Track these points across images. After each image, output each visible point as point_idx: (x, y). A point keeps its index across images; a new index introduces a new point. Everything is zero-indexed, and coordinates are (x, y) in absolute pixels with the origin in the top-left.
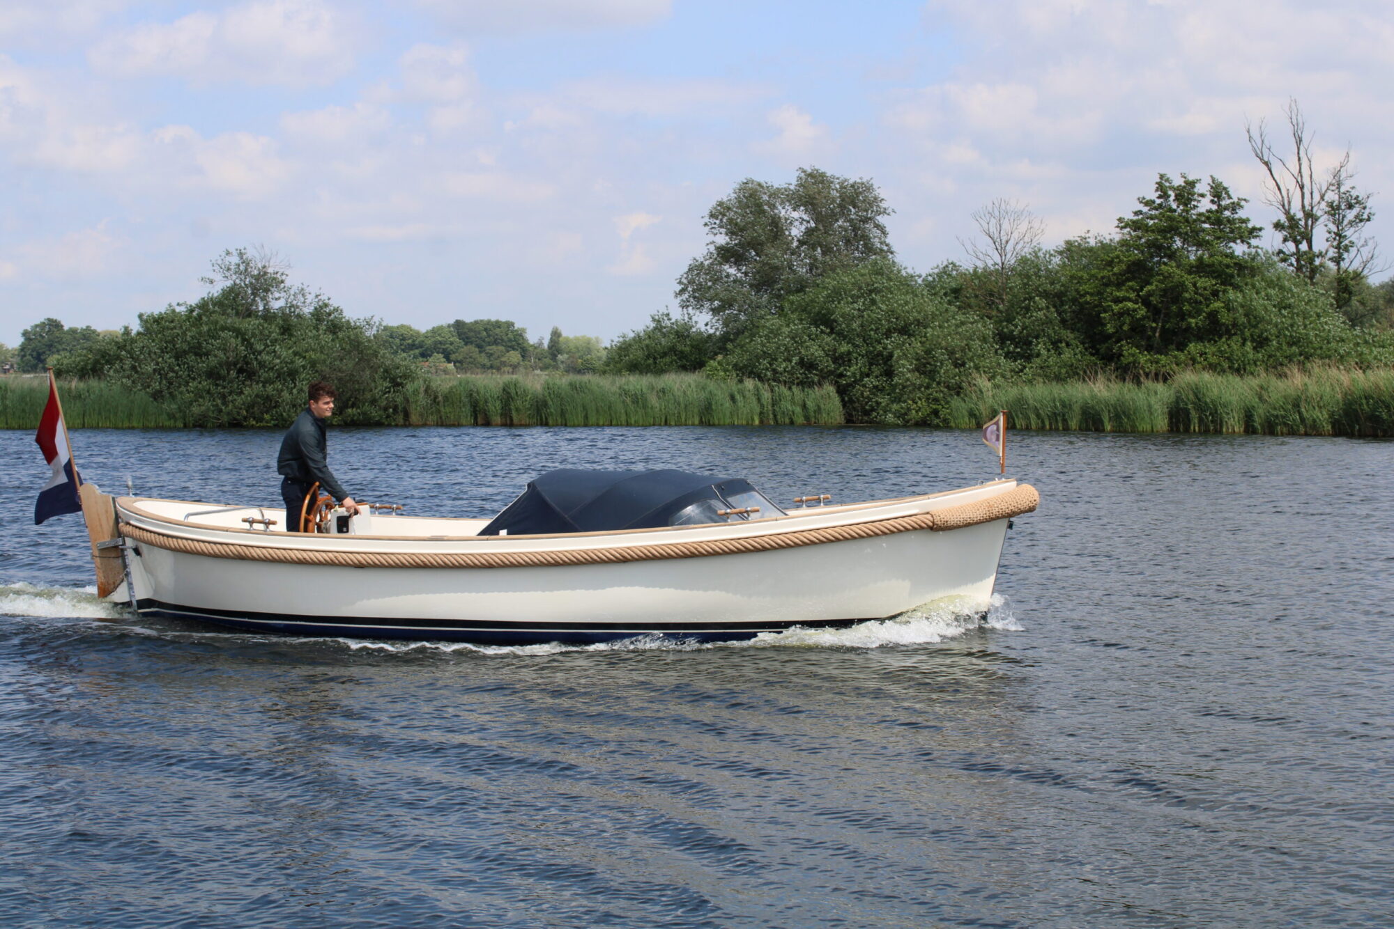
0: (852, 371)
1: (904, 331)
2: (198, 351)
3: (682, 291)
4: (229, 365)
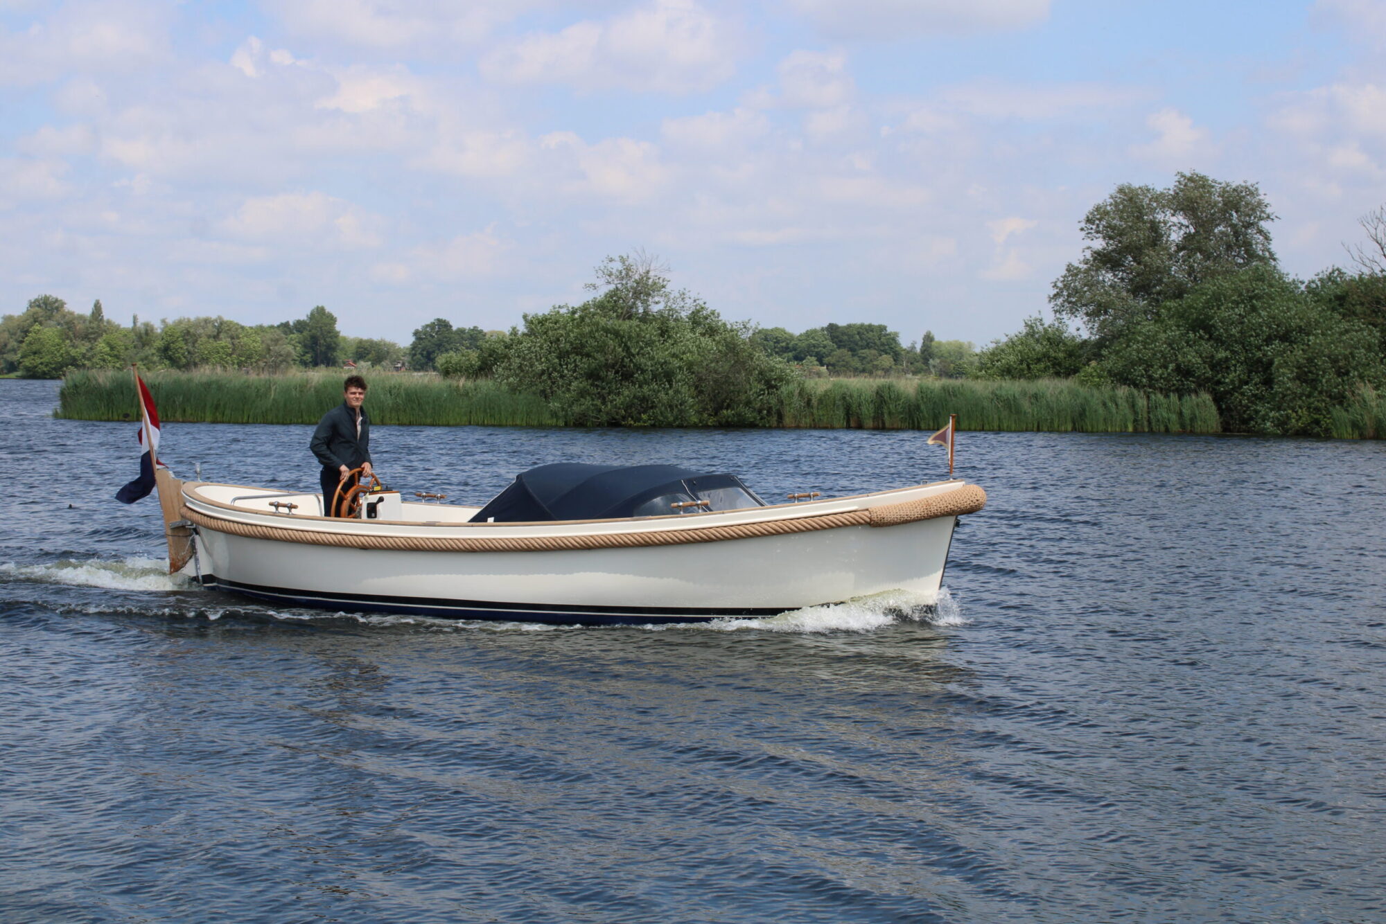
0: (1230, 378)
1: (1285, 338)
2: (578, 350)
3: (1056, 296)
4: (608, 366)
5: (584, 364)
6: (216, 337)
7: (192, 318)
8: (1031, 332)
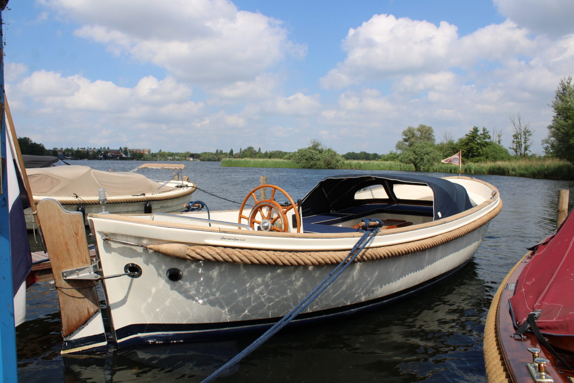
0: (417, 161)
1: (428, 154)
2: (305, 155)
3: (396, 146)
4: (309, 158)
5: (306, 157)
6: (279, 154)
7: (275, 151)
8: (391, 154)
